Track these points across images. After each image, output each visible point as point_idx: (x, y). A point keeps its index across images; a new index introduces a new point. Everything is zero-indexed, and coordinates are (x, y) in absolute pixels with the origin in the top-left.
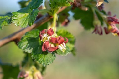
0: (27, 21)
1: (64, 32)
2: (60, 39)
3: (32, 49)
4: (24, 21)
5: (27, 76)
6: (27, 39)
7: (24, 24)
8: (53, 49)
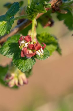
0: (5, 29)
1: (46, 35)
2: (37, 45)
3: (13, 54)
4: (2, 28)
5: (12, 79)
6: (8, 44)
7: (2, 32)
8: (31, 55)
